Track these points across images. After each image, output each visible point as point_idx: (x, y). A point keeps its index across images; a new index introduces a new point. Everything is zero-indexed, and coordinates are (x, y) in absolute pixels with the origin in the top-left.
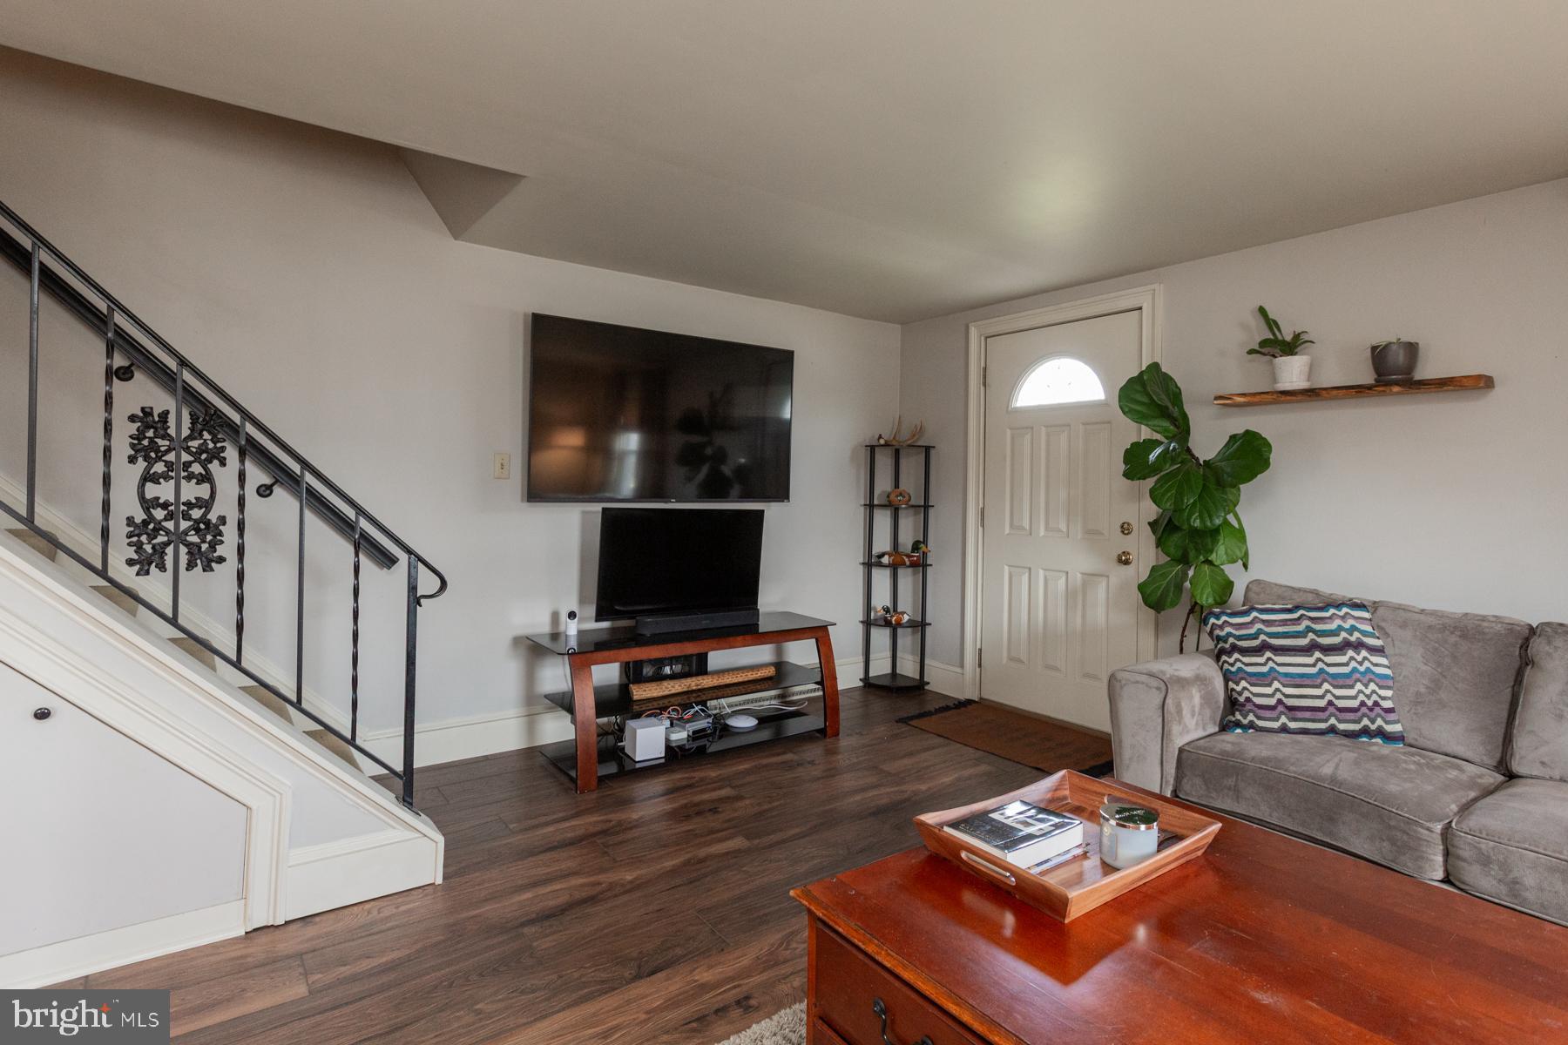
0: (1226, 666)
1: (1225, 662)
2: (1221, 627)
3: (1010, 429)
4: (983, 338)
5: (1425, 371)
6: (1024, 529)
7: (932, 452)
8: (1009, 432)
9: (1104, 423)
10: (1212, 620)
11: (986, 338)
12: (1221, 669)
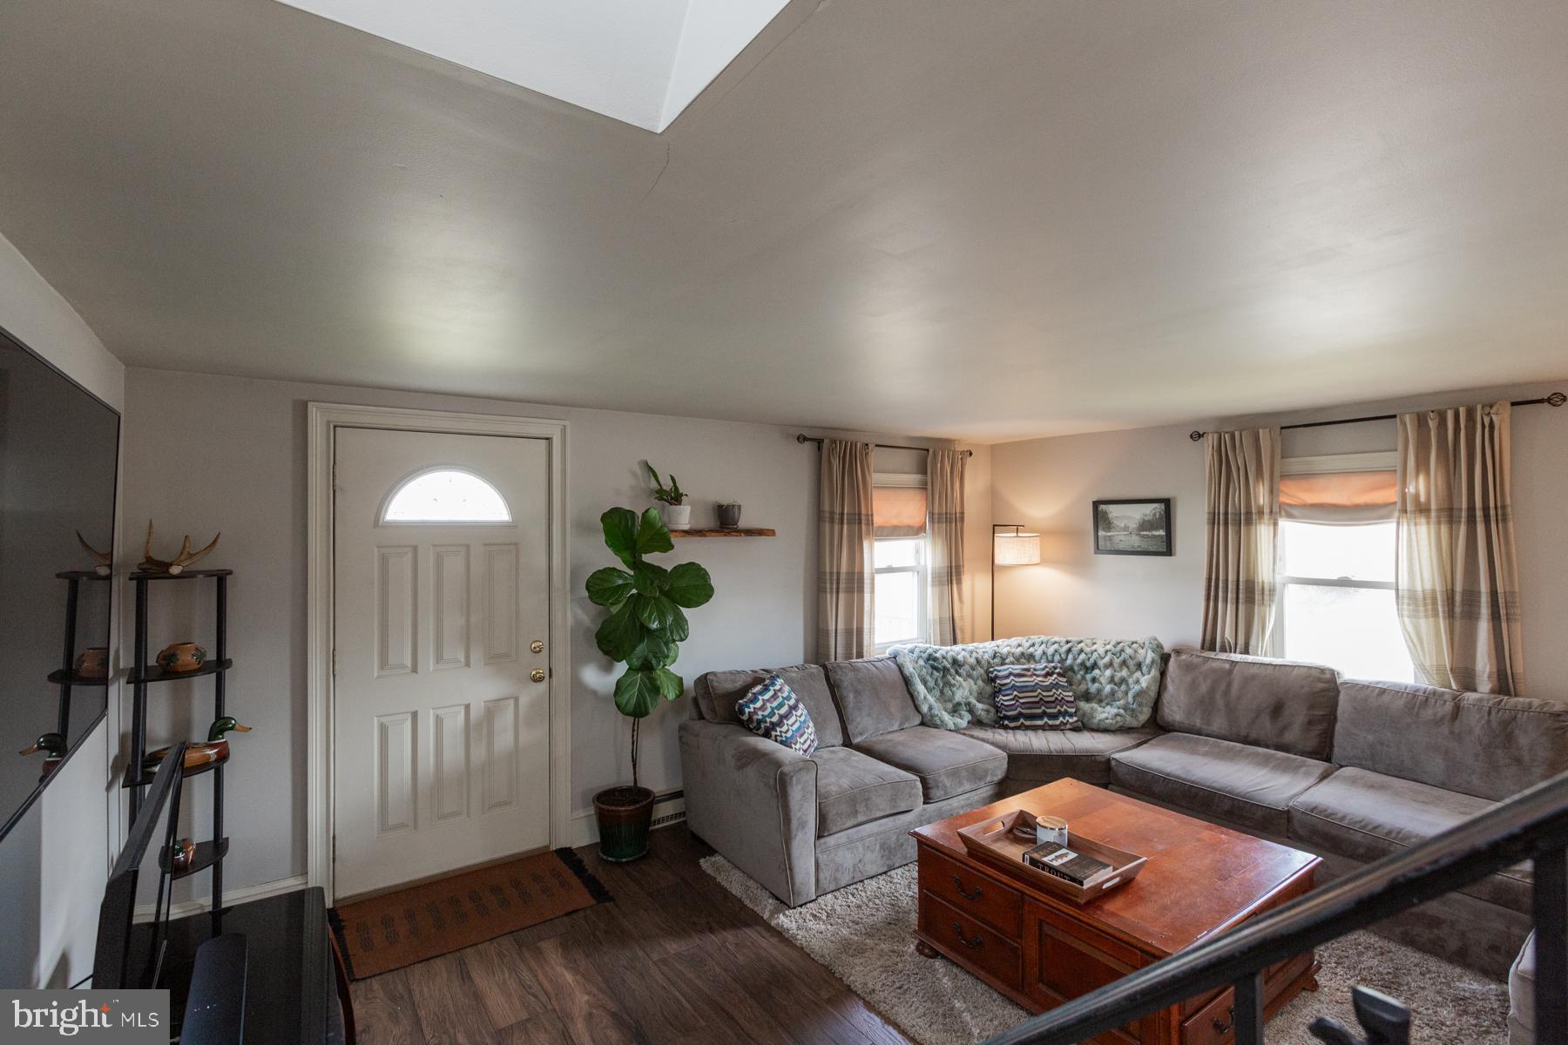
0: (779, 738)
1: (776, 736)
2: (755, 712)
3: (378, 547)
4: (332, 426)
5: (743, 523)
6: (404, 666)
7: (229, 580)
8: (376, 549)
9: (510, 544)
10: (747, 710)
11: (335, 427)
12: (776, 741)
